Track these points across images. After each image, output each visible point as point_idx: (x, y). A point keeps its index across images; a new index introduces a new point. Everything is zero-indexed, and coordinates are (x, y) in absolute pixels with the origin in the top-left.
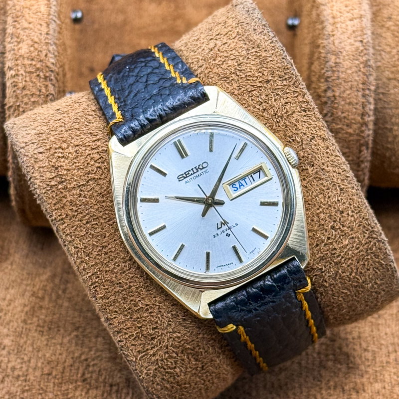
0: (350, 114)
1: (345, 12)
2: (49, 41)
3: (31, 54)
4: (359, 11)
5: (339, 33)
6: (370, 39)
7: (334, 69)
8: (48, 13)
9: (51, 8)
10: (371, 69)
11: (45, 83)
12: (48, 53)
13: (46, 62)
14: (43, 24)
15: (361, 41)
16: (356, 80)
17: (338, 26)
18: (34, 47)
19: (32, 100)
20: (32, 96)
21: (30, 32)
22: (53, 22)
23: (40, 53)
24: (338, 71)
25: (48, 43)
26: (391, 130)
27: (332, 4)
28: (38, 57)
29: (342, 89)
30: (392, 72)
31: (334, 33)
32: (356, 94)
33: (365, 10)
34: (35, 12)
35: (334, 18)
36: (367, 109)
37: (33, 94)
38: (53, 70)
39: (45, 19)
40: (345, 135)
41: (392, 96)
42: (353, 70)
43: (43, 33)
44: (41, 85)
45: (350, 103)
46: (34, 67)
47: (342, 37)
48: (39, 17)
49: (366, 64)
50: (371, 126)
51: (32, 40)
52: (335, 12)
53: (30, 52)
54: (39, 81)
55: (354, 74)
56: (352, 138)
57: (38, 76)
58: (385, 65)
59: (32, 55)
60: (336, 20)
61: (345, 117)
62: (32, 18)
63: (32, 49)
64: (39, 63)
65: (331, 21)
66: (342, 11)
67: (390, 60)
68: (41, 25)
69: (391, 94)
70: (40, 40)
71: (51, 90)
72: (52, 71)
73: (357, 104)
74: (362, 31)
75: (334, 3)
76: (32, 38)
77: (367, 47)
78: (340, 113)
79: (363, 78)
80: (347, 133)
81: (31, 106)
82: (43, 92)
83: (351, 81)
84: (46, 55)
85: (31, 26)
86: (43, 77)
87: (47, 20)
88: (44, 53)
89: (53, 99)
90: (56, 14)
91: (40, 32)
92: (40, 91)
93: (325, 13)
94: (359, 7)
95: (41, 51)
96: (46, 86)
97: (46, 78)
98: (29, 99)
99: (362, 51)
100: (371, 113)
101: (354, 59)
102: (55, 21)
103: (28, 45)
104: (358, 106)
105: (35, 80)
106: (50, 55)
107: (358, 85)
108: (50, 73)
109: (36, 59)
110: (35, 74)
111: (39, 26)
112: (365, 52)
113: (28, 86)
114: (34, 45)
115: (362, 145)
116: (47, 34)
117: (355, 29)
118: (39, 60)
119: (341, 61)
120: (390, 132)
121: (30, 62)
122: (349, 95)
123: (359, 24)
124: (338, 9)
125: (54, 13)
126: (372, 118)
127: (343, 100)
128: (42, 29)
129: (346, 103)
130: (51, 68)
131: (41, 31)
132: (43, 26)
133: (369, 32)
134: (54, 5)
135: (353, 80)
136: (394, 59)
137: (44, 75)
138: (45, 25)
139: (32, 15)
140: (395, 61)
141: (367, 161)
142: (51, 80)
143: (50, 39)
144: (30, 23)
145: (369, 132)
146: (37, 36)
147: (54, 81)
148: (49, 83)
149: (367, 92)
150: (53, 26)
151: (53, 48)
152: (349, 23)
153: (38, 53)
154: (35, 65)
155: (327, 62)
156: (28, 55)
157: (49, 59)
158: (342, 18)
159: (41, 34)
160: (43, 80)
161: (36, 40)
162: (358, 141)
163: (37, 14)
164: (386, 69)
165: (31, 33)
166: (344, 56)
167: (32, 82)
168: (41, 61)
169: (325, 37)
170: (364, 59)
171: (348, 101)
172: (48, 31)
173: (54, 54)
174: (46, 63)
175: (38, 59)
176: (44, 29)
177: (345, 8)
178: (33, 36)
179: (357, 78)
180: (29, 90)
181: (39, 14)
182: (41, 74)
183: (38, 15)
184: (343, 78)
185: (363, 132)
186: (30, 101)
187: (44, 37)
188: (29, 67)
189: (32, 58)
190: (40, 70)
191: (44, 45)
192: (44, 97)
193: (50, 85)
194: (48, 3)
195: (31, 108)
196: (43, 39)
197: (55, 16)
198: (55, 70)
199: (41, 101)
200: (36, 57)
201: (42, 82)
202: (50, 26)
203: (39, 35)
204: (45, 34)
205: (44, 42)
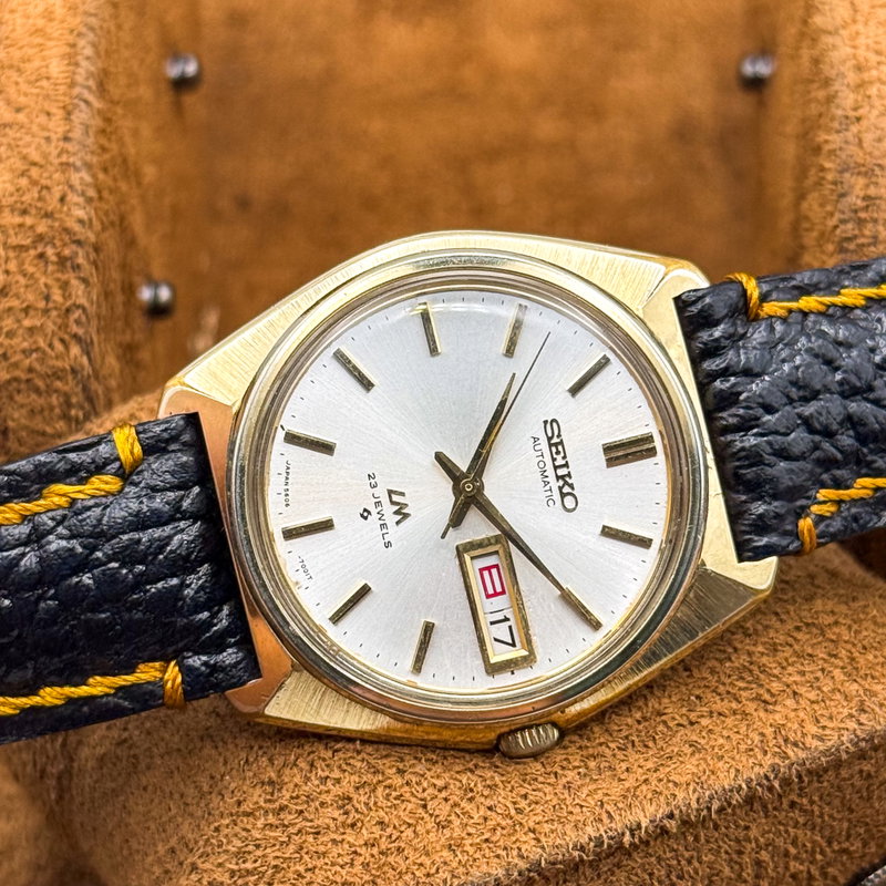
2: (71, 160)
3: (21, 196)
5: (875, 112)
7: (862, 215)
8: (69, 80)
9: (77, 64)
11: (59, 275)
12: (69, 192)
13: (63, 216)
14: (54, 110)
17: (873, 91)
18: (29, 177)
19: (27, 323)
20: (27, 314)
21: (18, 135)
22: (82, 105)
23: (44, 192)
25: (68, 164)
27: (854, 28)
28: (39, 205)
31: (861, 112)
34: (33, 78)
35: (859, 68)
37: (28, 307)
38: (82, 238)
39: (62, 98)
43: (54, 137)
44: (50, 282)
46: (30, 233)
48: (45, 92)
51: (24, 158)
52: (862, 53)
53: (18, 190)
54: (46, 271)
57: (41, 256)
59: (24, 199)
60: (866, 76)
62: (26, 95)
63: (24, 182)
64: (44, 220)
65: (852, 77)
68: (48, 114)
70: (46, 156)
71: (77, 296)
72: (79, 243)
75: (860, 27)
76: (25, 151)
81: (24, 340)
82: (54, 301)
84: (62, 199)
85: (21, 117)
86: (54, 258)
87: (67, 100)
88: (57, 192)
89: (84, 319)
90: (91, 83)
91: (46, 134)
92: (47, 298)
93: (835, 56)
95: (48, 188)
96: (65, 286)
97: (62, 261)
98: (18, 321)
102: (86, 102)
103: (12, 170)
105: (31, 269)
106: (73, 198)
108: (74, 247)
109: (33, 211)
110: (33, 252)
111: (43, 119)
113: (14, 287)
114: (28, 170)
116: (66, 139)
118: (43, 212)
121: (18, 220)
124: (870, 41)
125: (87, 79)
128: (51, 125)
130: (75, 234)
131: (49, 130)
132: (54, 118)
134: (88, 58)
137: (58, 255)
138: (59, 114)
139: (24, 87)
142: (76, 268)
143: (74, 154)
144: (18, 110)
146: (38, 147)
147: (87, 270)
148: (71, 276)
150: (81, 115)
151: (81, 179)
153: (39, 192)
154: (32, 227)
155: (843, 195)
156: (13, 199)
157: (69, 209)
159: (48, 139)
160: (55, 267)
161: (35, 156)
163: (38, 84)
165: (21, 139)
167: (25, 275)
168: (48, 215)
169: (836, 125)
172: (69, 131)
173: (83, 194)
174: (61, 220)
175: (41, 209)
176: (57, 127)
178: (28, 145)
180: (17, 296)
181: (44, 83)
182: (50, 251)
183: (42, 88)
186: (20, 327)
187: (56, 147)
188: (16, 234)
189: (23, 207)
190: (47, 240)
191: (57, 171)
192: (59, 316)
193: (74, 282)
194: (72, 50)
195: (25, 345)
196: (55, 152)
197: (89, 88)
198: (87, 238)
199: (50, 327)
200: (33, 203)
201: (53, 273)
202: (73, 117)
203: (43, 141)
204: (58, 140)
205: (56, 161)
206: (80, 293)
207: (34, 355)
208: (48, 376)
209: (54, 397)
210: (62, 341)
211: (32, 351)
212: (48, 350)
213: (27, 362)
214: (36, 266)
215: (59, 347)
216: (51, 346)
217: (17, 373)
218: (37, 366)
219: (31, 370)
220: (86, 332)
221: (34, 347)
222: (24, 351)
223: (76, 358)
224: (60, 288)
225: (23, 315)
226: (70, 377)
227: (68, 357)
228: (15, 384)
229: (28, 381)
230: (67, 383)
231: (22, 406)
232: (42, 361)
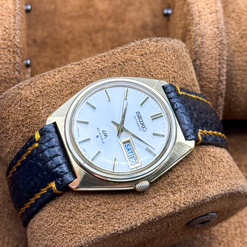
0: (211, 75)
1: (206, 9)
2: (16, 28)
3: (4, 36)
4: (216, 8)
5: (203, 22)
6: (223, 26)
7: (201, 46)
8: (14, 9)
9: (16, 5)
10: (224, 46)
11: (13, 55)
12: (15, 35)
13: (14, 41)
14: (11, 16)
15: (218, 28)
16: (214, 53)
17: (203, 17)
18: (6, 32)
19: (5, 66)
20: (5, 64)
21: (3, 22)
22: (18, 15)
23: (10, 35)
24: (203, 47)
25: (15, 29)
26: (236, 84)
27: (198, 3)
28: (8, 38)
29: (206, 59)
30: (236, 47)
31: (200, 22)
32: (215, 62)
33: (219, 7)
34: (5, 8)
35: (199, 12)
36: (222, 72)
37: (6, 62)
38: (19, 46)
39: (13, 13)
40: (208, 89)
41: (236, 62)
42: (213, 46)
43: (11, 22)
44: (11, 57)
45: (211, 68)
46: (6, 45)
47: (205, 25)
48: (9, 12)
49: (221, 43)
50: (224, 83)
51: (5, 27)
52: (200, 9)
53: (3, 35)
54: (10, 54)
55: (213, 49)
56: (212, 91)
57: (9, 50)
58: (232, 43)
59: (5, 37)
60: (201, 14)
61: (208, 77)
62: (4, 12)
63: (5, 33)
64: (10, 42)
65: (198, 14)
66: (204, 8)
67: (234, 39)
68: (10, 17)
69: (236, 61)
70: (10, 27)
71: (17, 60)
72: (18, 48)
73: (215, 68)
74: (218, 21)
75: (199, 3)
76: (5, 25)
77: (221, 32)
78: (204, 75)
79: (219, 52)
80: (209, 87)
81: (4, 70)
82: (12, 61)
83: (211, 54)
84: (14, 37)
85: (3, 17)
86: (12, 51)
87: (14, 14)
88: (13, 35)
89: (19, 66)
90: (19, 10)
91: (10, 22)
92: (10, 61)
93: (194, 9)
94: (215, 5)
95: (10, 34)
96: (14, 58)
97: (14, 52)
98: (3, 66)
99: (218, 34)
100: (224, 74)
101: (213, 40)
103: (2, 30)
104: (216, 70)
105: (7, 54)
106: (16, 37)
107: (216, 56)
108: (17, 48)
109: (7, 40)
110: (7, 50)
111: (9, 18)
112: (220, 34)
113: (2, 58)
114: (5, 30)
115: (218, 95)
116: (14, 23)
117: (213, 19)
118: (9, 40)
119: (205, 41)
120: (235, 85)
121: (3, 42)
122: (210, 63)
123: (216, 16)
124: (201, 6)
126: (225, 78)
127: (207, 66)
128: (11, 20)
129: (208, 68)
130: (17, 45)
131: (10, 21)
132: (11, 18)
133: (222, 22)
134: (18, 4)
135: (213, 53)
136: (237, 38)
137: (13, 50)
138: (13, 17)
139: (4, 10)
140: (238, 39)
141: (222, 105)
142: (17, 53)
143: (17, 27)
145: (223, 87)
146: (8, 25)
147: (20, 54)
148: (16, 55)
149: (222, 61)
150: (18, 17)
151: (18, 32)
152: (209, 16)
153: (8, 35)
154: (6, 44)
155: (196, 41)
156: (2, 37)
157: (16, 40)
158: (205, 12)
159: (10, 23)
160: (12, 53)
161: (7, 27)
162: (216, 92)
163: (7, 10)
164: (232, 45)
165: (3, 23)
166: (207, 38)
167: (5, 55)
168: (10, 41)
169: (194, 25)
170: (220, 39)
171: (210, 67)
172: (15, 21)
173: (19, 36)
174: (14, 42)
175: (9, 39)
176: (12, 20)
177: (206, 6)
178: (5, 24)
179: (215, 52)
180: (3, 60)
181: (8, 9)
182: (11, 49)
183: (8, 11)
184: (206, 52)
185: (219, 86)
186: (4, 67)
187: (12, 25)
188: (3, 45)
189: (5, 39)
190: (10, 47)
191: (12, 30)
192: (13, 65)
193: (17, 57)
194: (14, 2)
195: (5, 72)
196: (12, 26)
197: (19, 11)
198: (20, 46)
199: (11, 67)
200: (7, 38)
201: (12, 54)
202: (16, 18)
203: (9, 23)
204: (13, 23)
205: (12, 28)
206: (18, 59)
207: (7, 74)
208: (10, 79)
209: (11, 84)
210: (13, 71)
211: (6, 73)
212: (10, 73)
213: (5, 75)
214: (7, 53)
215: (13, 72)
216: (11, 72)
217: (2, 78)
218: (7, 77)
219: (6, 78)
220: (19, 69)
221: (7, 72)
222: (4, 73)
223: (17, 75)
224: (13, 58)
225: (4, 64)
226: (15, 79)
227: (15, 75)
228: (2, 81)
229: (5, 80)
230: (14, 81)
231: (3, 86)
232: (8, 75)
